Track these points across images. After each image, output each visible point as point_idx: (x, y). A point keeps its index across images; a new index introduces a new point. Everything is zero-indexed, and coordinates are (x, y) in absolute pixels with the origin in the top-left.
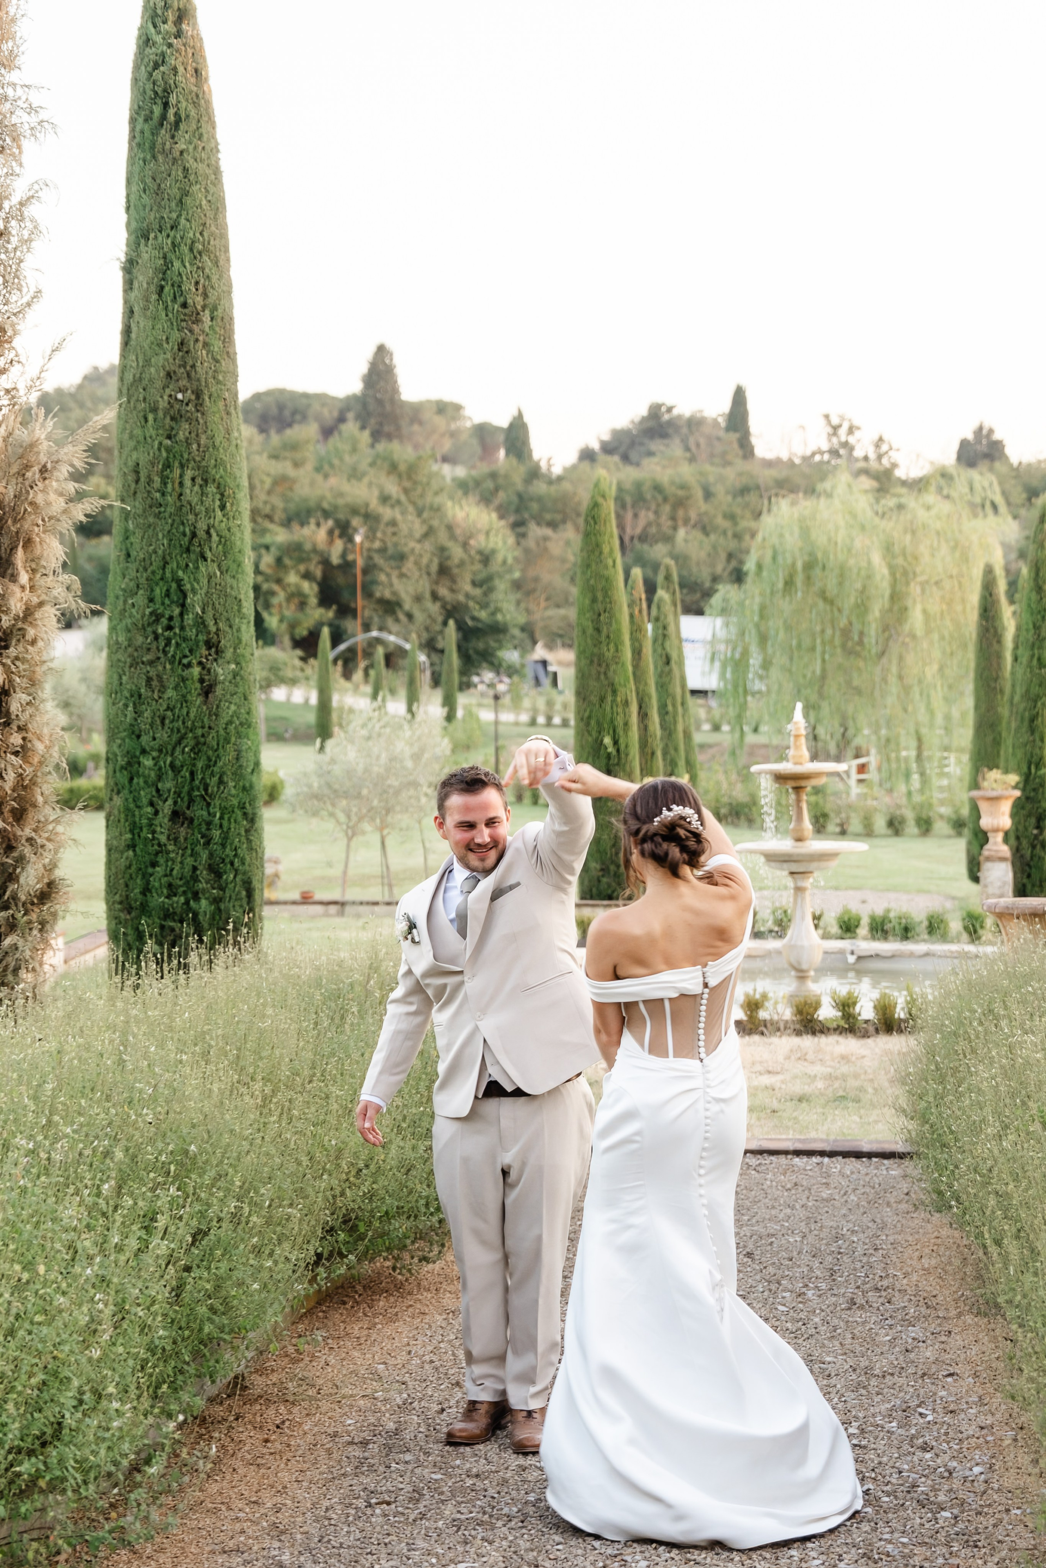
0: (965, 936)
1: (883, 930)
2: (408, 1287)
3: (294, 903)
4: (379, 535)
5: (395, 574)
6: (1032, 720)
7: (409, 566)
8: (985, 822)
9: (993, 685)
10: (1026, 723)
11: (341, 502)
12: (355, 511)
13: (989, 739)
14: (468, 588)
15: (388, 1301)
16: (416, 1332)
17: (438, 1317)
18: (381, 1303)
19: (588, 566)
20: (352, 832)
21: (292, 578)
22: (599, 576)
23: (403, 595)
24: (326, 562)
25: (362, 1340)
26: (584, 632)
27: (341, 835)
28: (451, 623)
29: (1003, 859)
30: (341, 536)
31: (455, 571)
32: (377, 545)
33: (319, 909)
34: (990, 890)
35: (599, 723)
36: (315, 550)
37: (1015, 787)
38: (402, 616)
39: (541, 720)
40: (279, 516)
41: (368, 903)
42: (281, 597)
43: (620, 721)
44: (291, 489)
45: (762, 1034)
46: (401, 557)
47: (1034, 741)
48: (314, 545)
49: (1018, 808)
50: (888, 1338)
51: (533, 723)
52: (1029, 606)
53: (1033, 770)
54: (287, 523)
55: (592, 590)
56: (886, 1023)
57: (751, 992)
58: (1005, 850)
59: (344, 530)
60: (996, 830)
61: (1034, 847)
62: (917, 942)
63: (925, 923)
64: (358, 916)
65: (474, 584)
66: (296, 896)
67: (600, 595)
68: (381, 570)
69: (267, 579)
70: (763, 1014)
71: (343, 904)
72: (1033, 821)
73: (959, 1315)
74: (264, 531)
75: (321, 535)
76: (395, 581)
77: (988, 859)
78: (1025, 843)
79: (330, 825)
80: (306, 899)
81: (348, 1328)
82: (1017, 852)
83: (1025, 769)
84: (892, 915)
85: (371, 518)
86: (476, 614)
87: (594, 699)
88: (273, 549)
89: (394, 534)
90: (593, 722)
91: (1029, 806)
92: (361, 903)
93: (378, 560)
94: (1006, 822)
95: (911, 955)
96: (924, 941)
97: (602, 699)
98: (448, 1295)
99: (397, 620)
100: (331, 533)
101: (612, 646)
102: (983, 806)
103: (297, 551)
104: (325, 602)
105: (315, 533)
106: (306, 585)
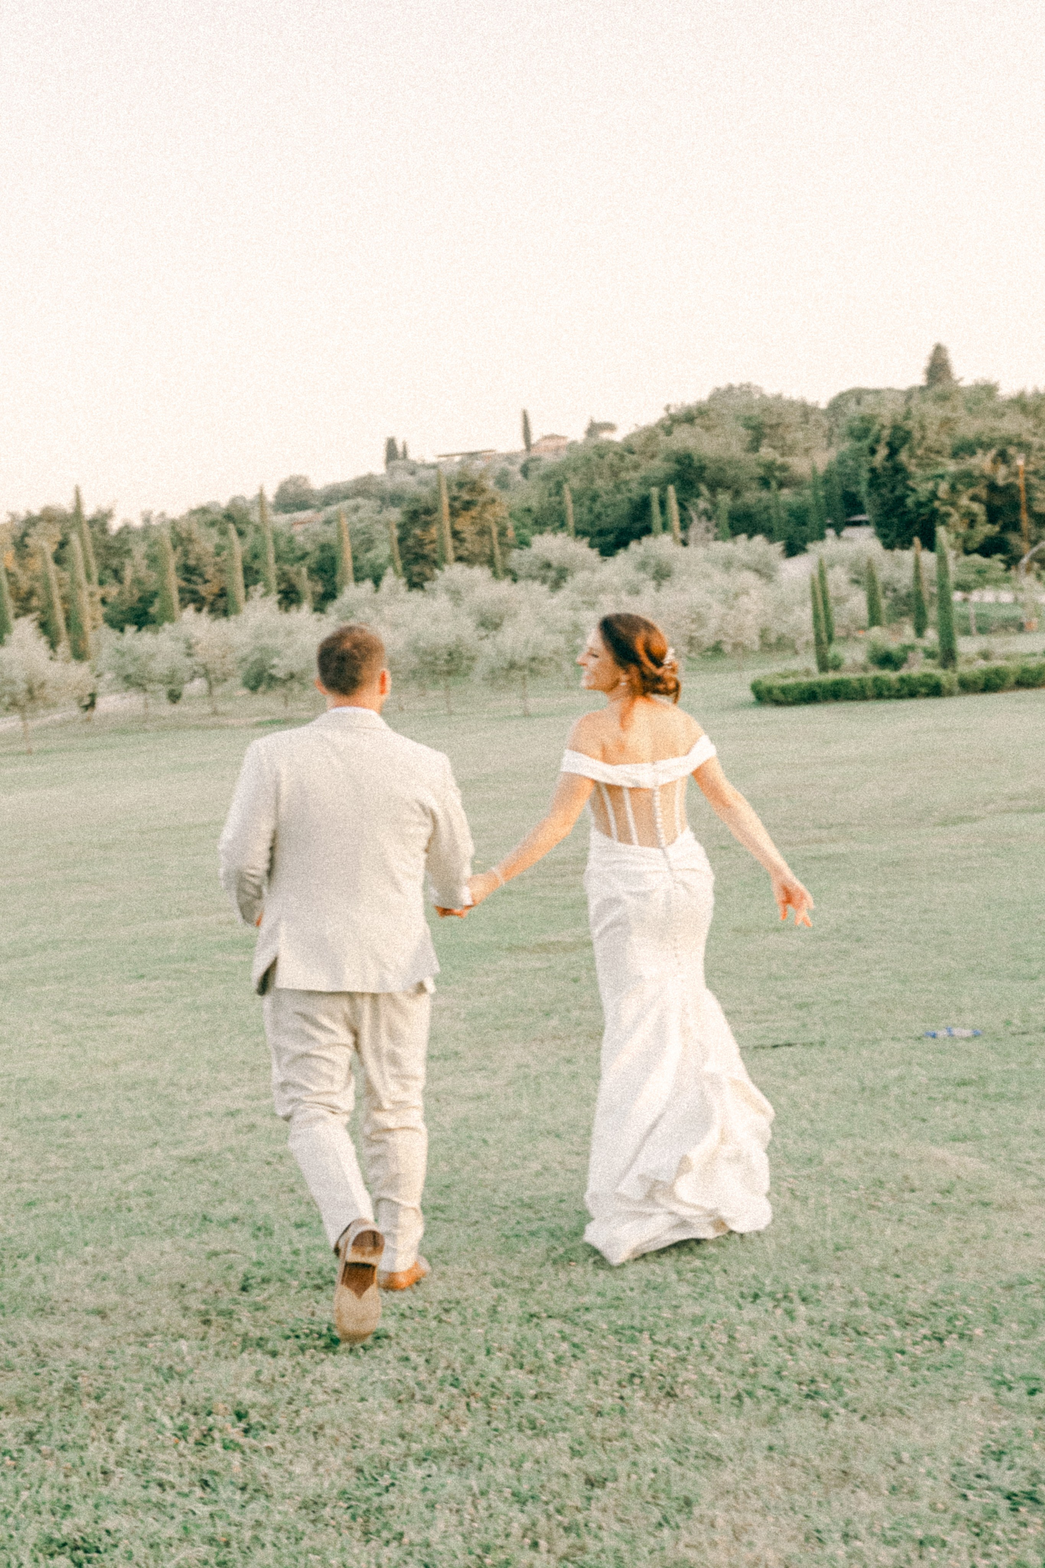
4: (1035, 459)
11: (996, 435)
12: (1010, 442)
21: (964, 501)
24: (992, 485)
30: (1004, 462)
32: (1031, 468)
36: (983, 476)
40: (949, 450)
42: (955, 518)
44: (953, 429)
48: (982, 471)
54: (955, 455)
59: (1003, 457)
68: (1039, 489)
69: (945, 503)
74: (938, 464)
75: (988, 463)
85: (1025, 446)
88: (947, 478)
93: (1034, 480)
100: (994, 461)
103: (967, 478)
104: (992, 519)
105: (982, 462)
106: (975, 506)
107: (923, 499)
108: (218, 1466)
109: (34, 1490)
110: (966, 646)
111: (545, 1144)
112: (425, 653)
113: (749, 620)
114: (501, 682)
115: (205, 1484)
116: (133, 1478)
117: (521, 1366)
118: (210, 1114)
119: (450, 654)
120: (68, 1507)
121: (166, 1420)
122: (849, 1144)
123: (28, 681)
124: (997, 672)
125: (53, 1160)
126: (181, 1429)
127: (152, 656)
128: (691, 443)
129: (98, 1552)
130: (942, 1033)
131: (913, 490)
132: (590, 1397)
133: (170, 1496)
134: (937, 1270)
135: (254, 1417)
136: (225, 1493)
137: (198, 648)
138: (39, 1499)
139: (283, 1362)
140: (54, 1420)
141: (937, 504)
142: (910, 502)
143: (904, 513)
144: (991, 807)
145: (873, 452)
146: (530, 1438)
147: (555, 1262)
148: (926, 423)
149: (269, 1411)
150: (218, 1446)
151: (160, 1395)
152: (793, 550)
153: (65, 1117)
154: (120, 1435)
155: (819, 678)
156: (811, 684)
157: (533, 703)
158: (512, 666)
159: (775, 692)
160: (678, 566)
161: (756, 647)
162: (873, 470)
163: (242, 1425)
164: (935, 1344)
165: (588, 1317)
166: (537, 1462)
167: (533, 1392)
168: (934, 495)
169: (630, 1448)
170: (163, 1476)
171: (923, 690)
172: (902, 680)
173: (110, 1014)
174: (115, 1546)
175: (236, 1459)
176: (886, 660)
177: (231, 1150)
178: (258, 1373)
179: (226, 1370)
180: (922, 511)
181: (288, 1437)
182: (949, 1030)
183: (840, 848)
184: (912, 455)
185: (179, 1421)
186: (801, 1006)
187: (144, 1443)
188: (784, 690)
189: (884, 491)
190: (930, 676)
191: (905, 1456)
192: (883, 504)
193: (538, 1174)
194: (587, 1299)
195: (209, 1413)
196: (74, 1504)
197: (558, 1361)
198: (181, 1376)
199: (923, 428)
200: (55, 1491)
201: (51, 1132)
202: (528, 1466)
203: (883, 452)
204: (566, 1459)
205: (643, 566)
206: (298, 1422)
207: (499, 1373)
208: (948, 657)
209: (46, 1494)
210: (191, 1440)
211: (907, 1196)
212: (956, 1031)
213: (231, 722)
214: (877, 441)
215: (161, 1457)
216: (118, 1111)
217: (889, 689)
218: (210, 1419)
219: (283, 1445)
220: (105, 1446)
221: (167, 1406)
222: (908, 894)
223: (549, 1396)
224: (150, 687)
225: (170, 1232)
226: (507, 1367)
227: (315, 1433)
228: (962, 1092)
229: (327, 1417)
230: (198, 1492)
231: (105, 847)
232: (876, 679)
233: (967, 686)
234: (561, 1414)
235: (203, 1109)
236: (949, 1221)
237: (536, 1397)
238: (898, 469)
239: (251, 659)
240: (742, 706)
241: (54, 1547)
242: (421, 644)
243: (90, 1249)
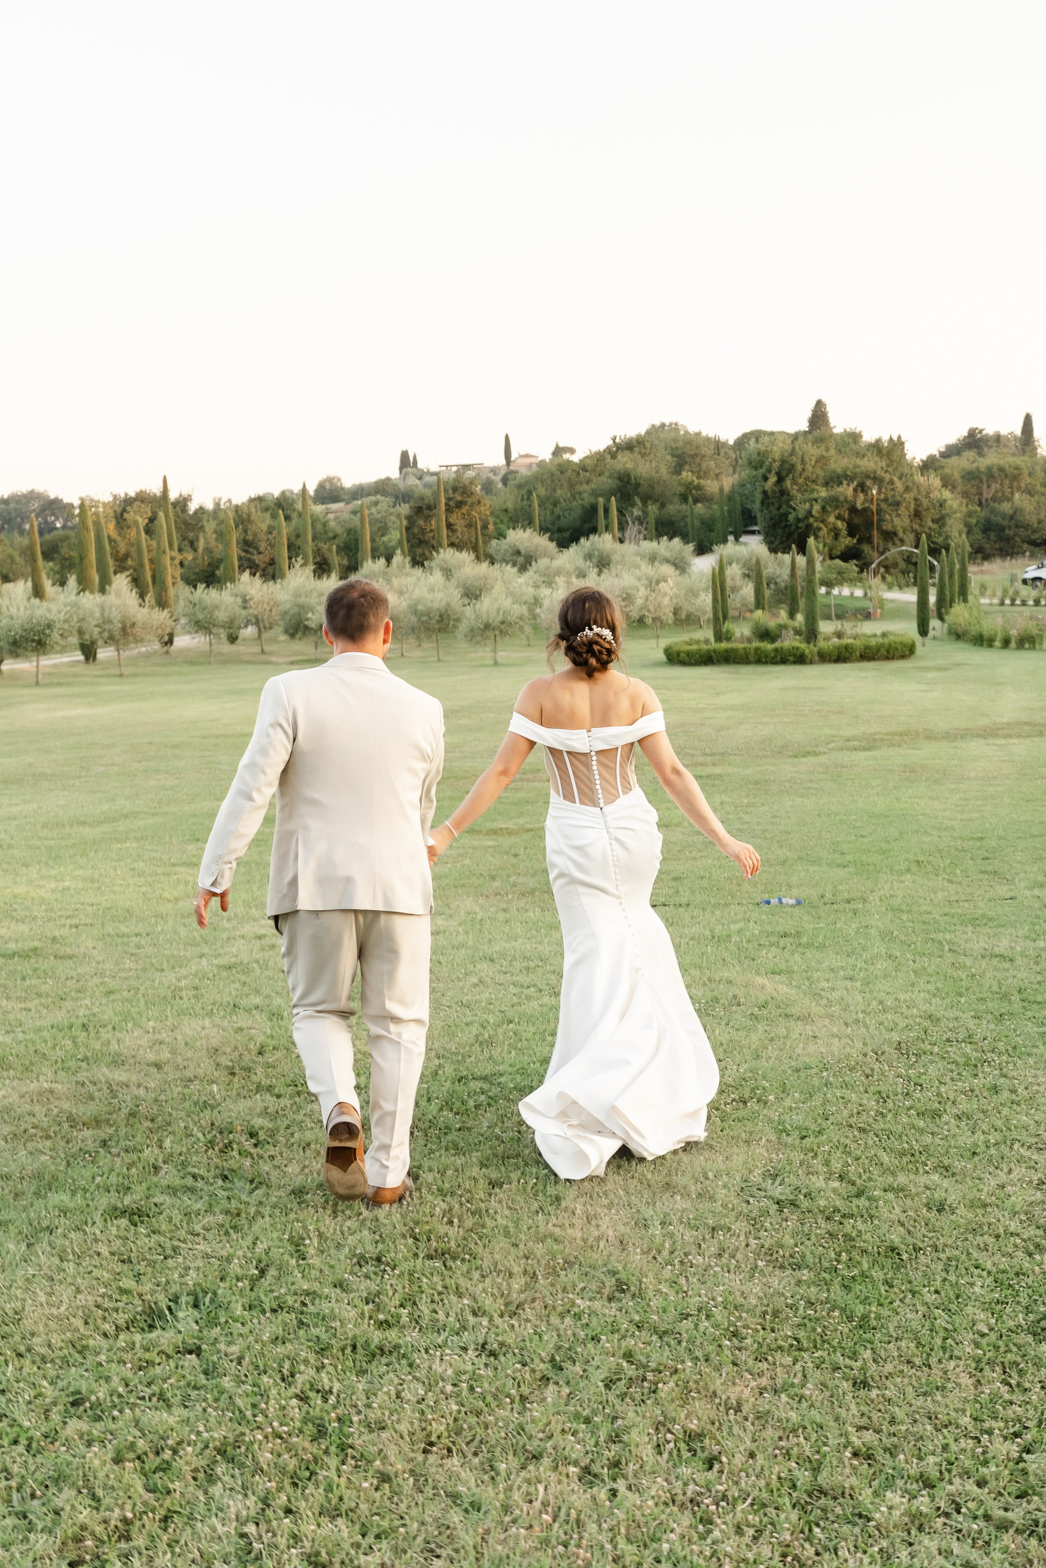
4: (884, 490)
5: (894, 514)
7: (902, 510)
11: (858, 470)
12: (868, 477)
14: (930, 523)
21: (832, 519)
23: (899, 528)
24: (852, 508)
30: (863, 491)
31: (924, 513)
32: (882, 496)
36: (846, 501)
39: (1008, 602)
40: (821, 480)
42: (824, 531)
44: (826, 464)
46: (897, 504)
48: (846, 497)
51: (1002, 604)
54: (826, 484)
59: (862, 487)
65: (933, 521)
68: (887, 512)
69: (817, 520)
74: (813, 490)
75: (850, 491)
76: (895, 519)
85: (879, 480)
88: (820, 501)
89: (892, 489)
93: (884, 506)
99: (894, 544)
100: (855, 490)
103: (834, 502)
104: (851, 534)
105: (847, 490)
106: (839, 523)
107: (800, 516)
108: (235, 1166)
109: (105, 1176)
110: (826, 627)
111: (483, 966)
112: (422, 614)
113: (666, 601)
114: (479, 638)
115: (225, 1178)
116: (176, 1172)
117: (452, 1110)
118: (243, 937)
119: (441, 616)
120: (129, 1188)
121: (200, 1135)
122: (697, 973)
123: (123, 623)
124: (847, 647)
125: (128, 963)
126: (210, 1142)
127: (217, 607)
128: (629, 466)
129: (148, 1216)
130: (774, 901)
131: (794, 509)
132: (497, 1131)
133: (200, 1184)
134: (749, 1058)
135: (262, 1136)
136: (239, 1184)
137: (252, 603)
138: (109, 1183)
139: (285, 1102)
140: (122, 1133)
141: (811, 520)
142: (791, 517)
143: (786, 526)
144: (832, 745)
145: (766, 479)
146: (453, 1155)
147: (481, 1044)
148: (807, 459)
149: (273, 1133)
150: (235, 1153)
151: (196, 1119)
152: (702, 550)
153: (136, 935)
154: (167, 1143)
155: (714, 645)
156: (708, 651)
157: (501, 655)
158: (487, 626)
159: (682, 655)
160: (615, 558)
161: (670, 622)
162: (765, 492)
163: (253, 1141)
164: (741, 1105)
165: (502, 1080)
166: (457, 1170)
167: (458, 1126)
168: (809, 513)
169: (522, 1164)
170: (196, 1170)
171: (792, 659)
172: (776, 650)
173: (173, 865)
174: (161, 1213)
175: (248, 1162)
176: (765, 635)
177: (257, 962)
178: (266, 1108)
179: (243, 1105)
180: (800, 525)
181: (284, 1150)
182: (780, 901)
183: (718, 770)
184: (794, 482)
185: (209, 1137)
186: (675, 879)
187: (184, 1149)
188: (688, 653)
189: (772, 508)
190: (798, 648)
191: (711, 1175)
192: (772, 519)
193: (475, 985)
194: (501, 1068)
195: (231, 1132)
196: (133, 1186)
197: (477, 1107)
198: (213, 1108)
199: (803, 461)
200: (120, 1178)
201: (127, 944)
202: (449, 1172)
203: (773, 479)
204: (476, 1169)
205: (588, 557)
206: (292, 1140)
207: (435, 1113)
208: (811, 634)
209: (113, 1179)
210: (216, 1148)
211: (734, 1008)
212: (784, 901)
213: (274, 659)
214: (769, 470)
215: (194, 1158)
216: (176, 932)
217: (766, 657)
218: (231, 1136)
219: (281, 1154)
220: (156, 1151)
221: (201, 1126)
222: (763, 804)
223: (469, 1129)
224: (214, 630)
225: (210, 1014)
226: (441, 1109)
227: (304, 1148)
228: (782, 942)
229: (313, 1138)
230: (220, 1182)
231: (176, 746)
232: (757, 649)
233: (825, 658)
234: (476, 1141)
235: (238, 933)
236: (761, 1027)
237: (460, 1129)
238: (783, 493)
239: (292, 612)
240: (658, 664)
241: (118, 1213)
242: (420, 607)
243: (151, 1023)
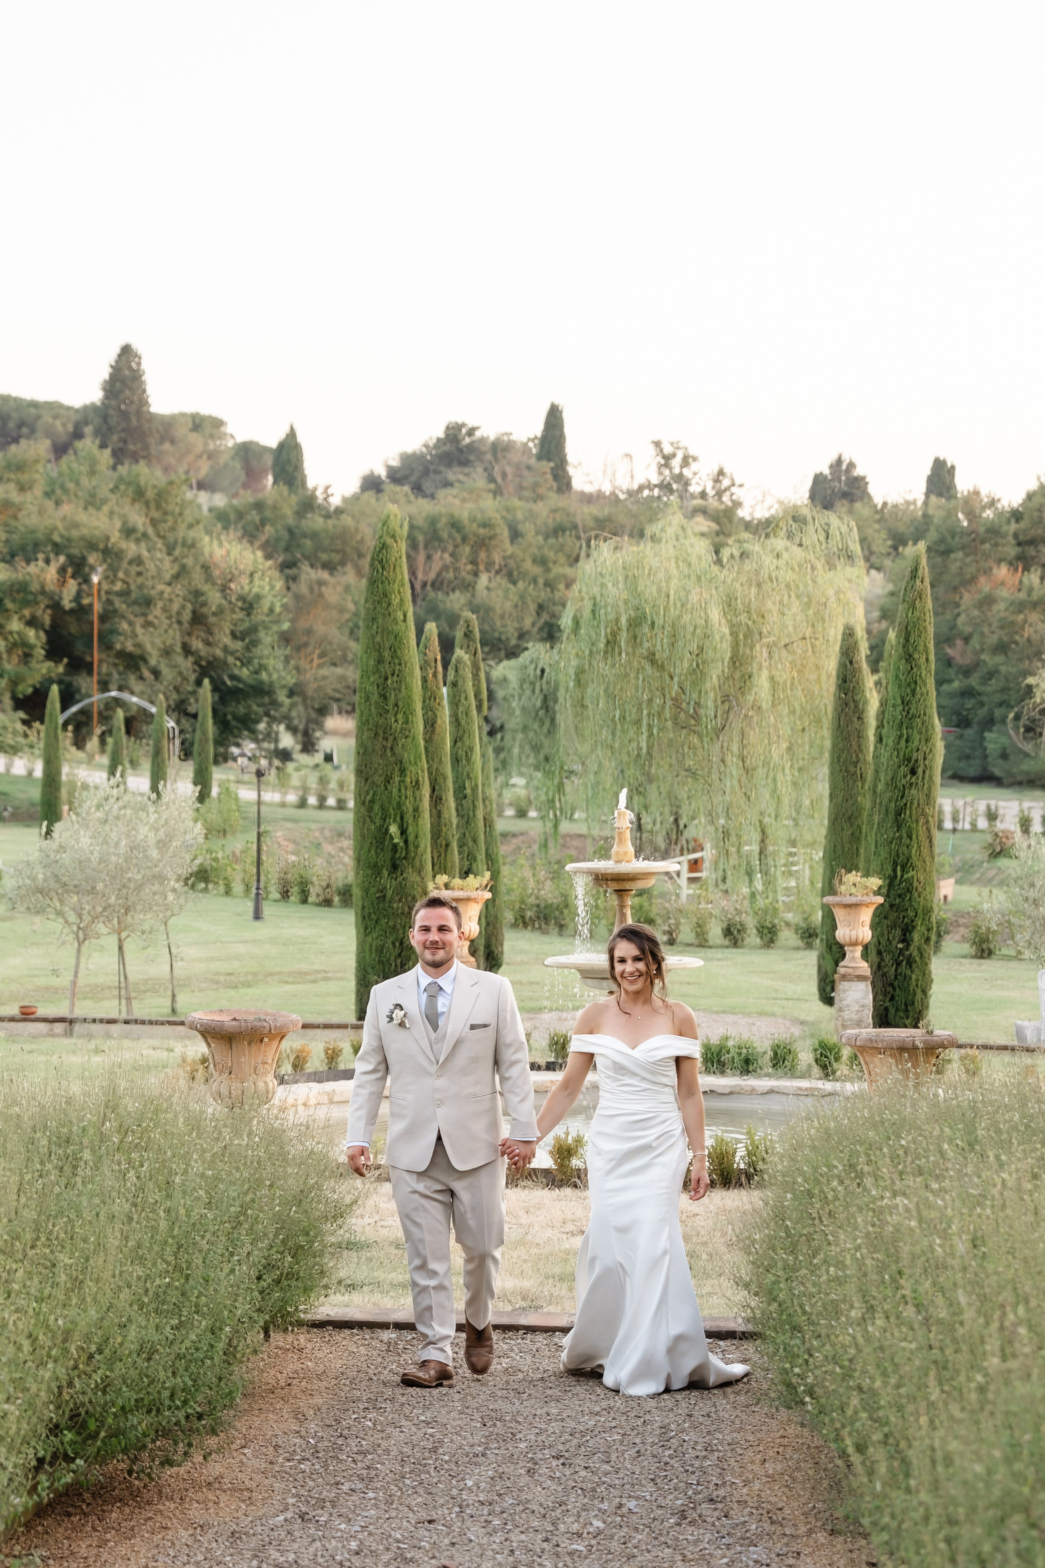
0: (816, 1070)
1: (719, 1061)
2: (147, 1496)
3: (12, 1019)
4: (121, 575)
5: (139, 621)
6: (899, 813)
7: (156, 614)
8: (842, 934)
9: (852, 769)
10: (891, 816)
11: (75, 533)
12: (92, 546)
13: (847, 833)
14: (227, 640)
15: (122, 1512)
16: (156, 1551)
17: (183, 1533)
18: (114, 1515)
19: (374, 619)
20: (83, 936)
22: (385, 631)
23: (149, 648)
24: (56, 606)
25: (91, 1561)
26: (368, 699)
27: (71, 937)
28: (206, 681)
29: (861, 978)
30: (74, 575)
31: (212, 620)
32: (118, 586)
33: (42, 1027)
34: (846, 1015)
35: (382, 807)
36: (43, 592)
37: (877, 893)
38: (146, 673)
39: (312, 800)
41: (101, 1021)
43: (409, 806)
44: (15, 518)
45: (576, 1186)
46: (148, 602)
47: (901, 837)
48: (43, 586)
49: (880, 918)
50: (725, 1560)
51: (302, 804)
52: (897, 676)
53: (899, 873)
54: (9, 559)
55: (379, 648)
56: (722, 1175)
57: (563, 1136)
58: (864, 968)
59: (78, 568)
60: (855, 944)
61: (898, 964)
62: (759, 1077)
63: (770, 1053)
64: (90, 1036)
65: (234, 635)
66: (13, 1010)
67: (386, 654)
68: (123, 617)
70: (575, 1162)
71: (71, 1022)
72: (898, 932)
73: (810, 1532)
75: (51, 574)
76: (139, 630)
77: (844, 977)
78: (887, 958)
79: (57, 925)
80: (27, 1015)
81: (73, 1545)
82: (878, 969)
83: (890, 872)
84: (730, 1043)
85: (109, 553)
86: (236, 672)
87: (379, 779)
89: (139, 574)
90: (376, 807)
91: (893, 915)
92: (94, 1021)
93: (119, 604)
94: (866, 934)
95: (753, 1091)
96: (768, 1075)
97: (388, 780)
98: (196, 1505)
99: (141, 678)
100: (62, 570)
101: (400, 716)
102: (839, 914)
103: (19, 593)
104: (53, 655)
105: (44, 571)
106: (31, 633)
